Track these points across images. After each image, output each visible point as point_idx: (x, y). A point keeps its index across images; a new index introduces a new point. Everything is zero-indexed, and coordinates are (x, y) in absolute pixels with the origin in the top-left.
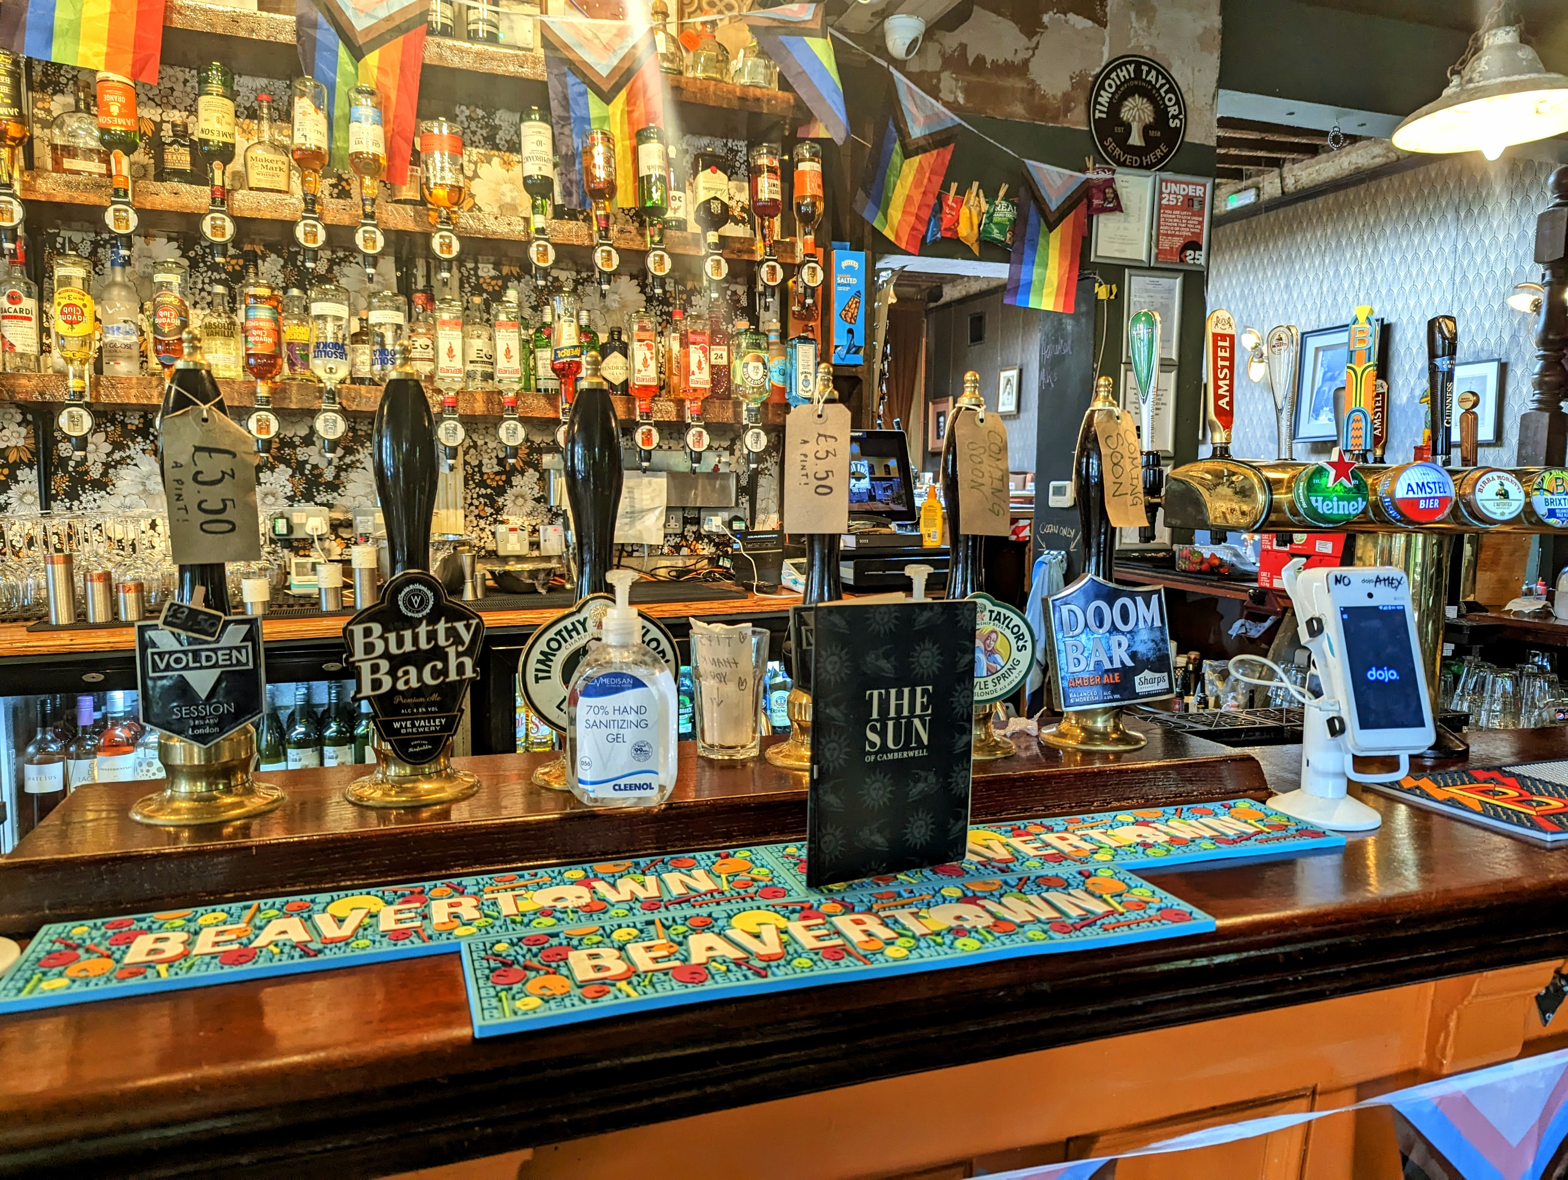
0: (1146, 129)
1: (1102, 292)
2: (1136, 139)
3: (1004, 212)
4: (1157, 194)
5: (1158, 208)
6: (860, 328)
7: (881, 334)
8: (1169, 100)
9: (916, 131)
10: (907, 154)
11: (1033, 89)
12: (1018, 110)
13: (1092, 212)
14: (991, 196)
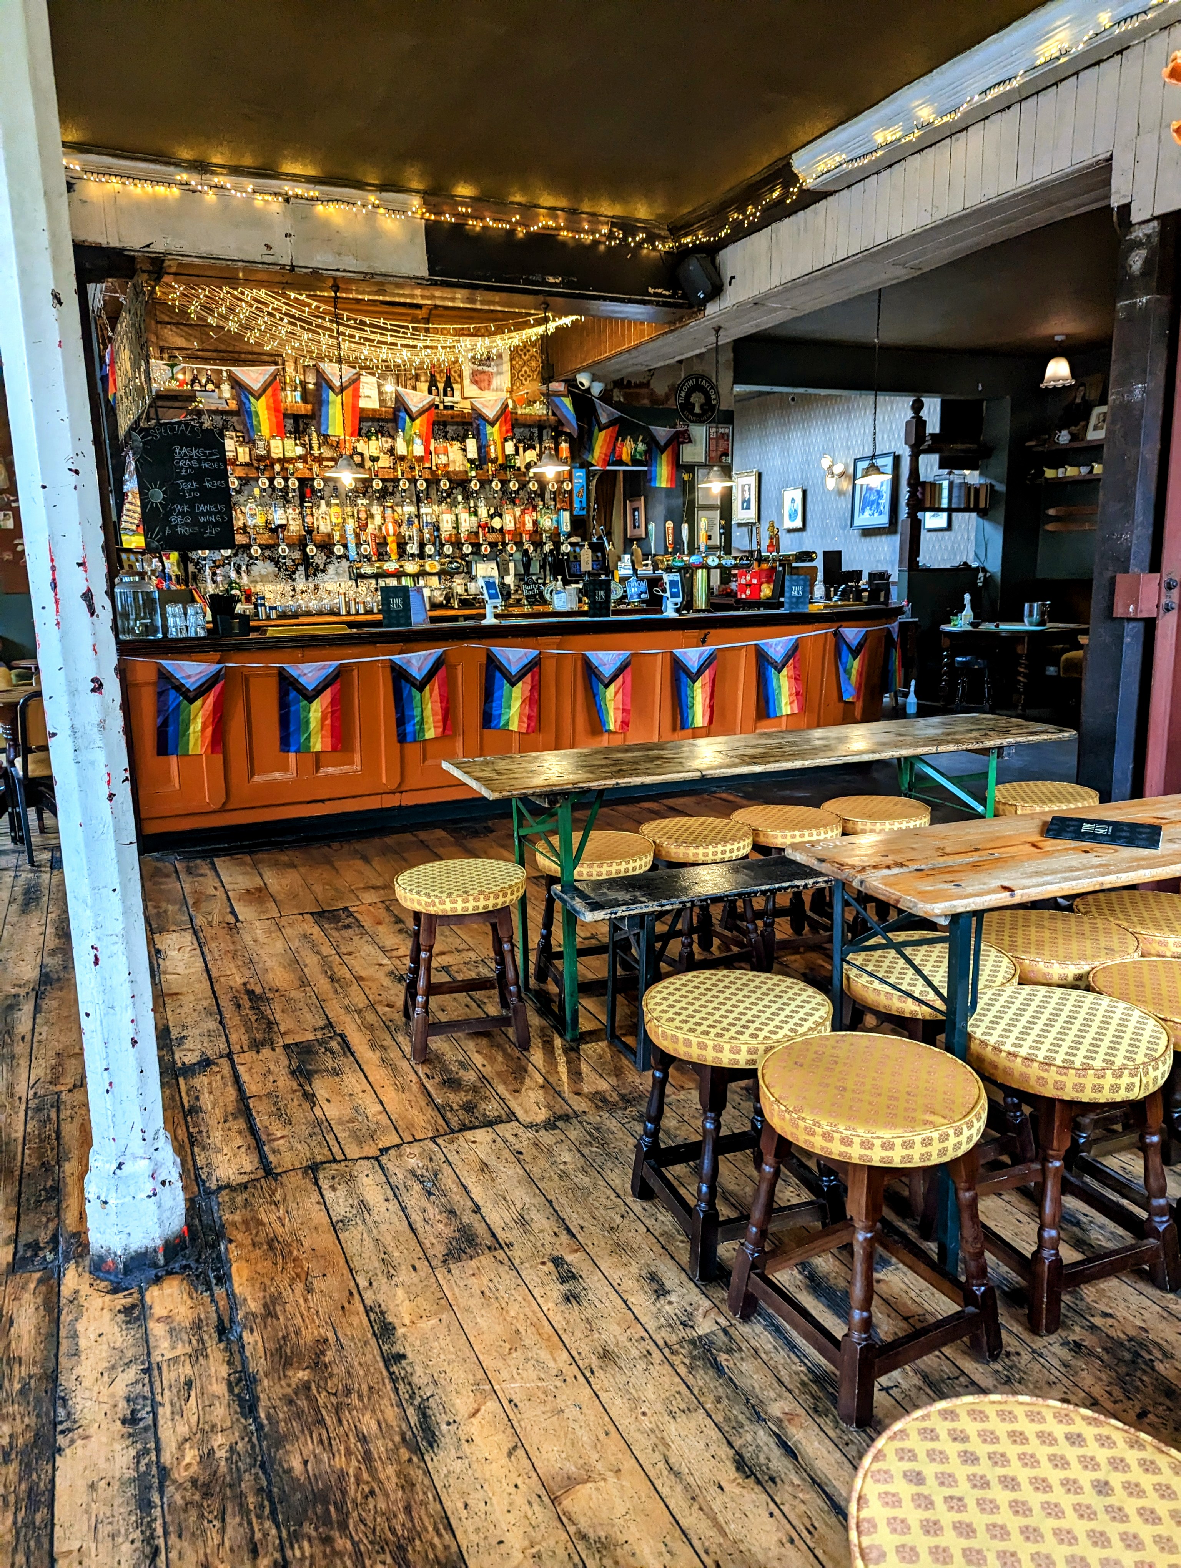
0: (702, 407)
1: (686, 477)
2: (697, 410)
3: (641, 447)
4: (708, 433)
5: (709, 439)
6: (584, 500)
7: (593, 499)
8: (712, 392)
9: (604, 420)
10: (600, 430)
11: (652, 393)
12: (646, 402)
13: (679, 443)
14: (635, 442)
